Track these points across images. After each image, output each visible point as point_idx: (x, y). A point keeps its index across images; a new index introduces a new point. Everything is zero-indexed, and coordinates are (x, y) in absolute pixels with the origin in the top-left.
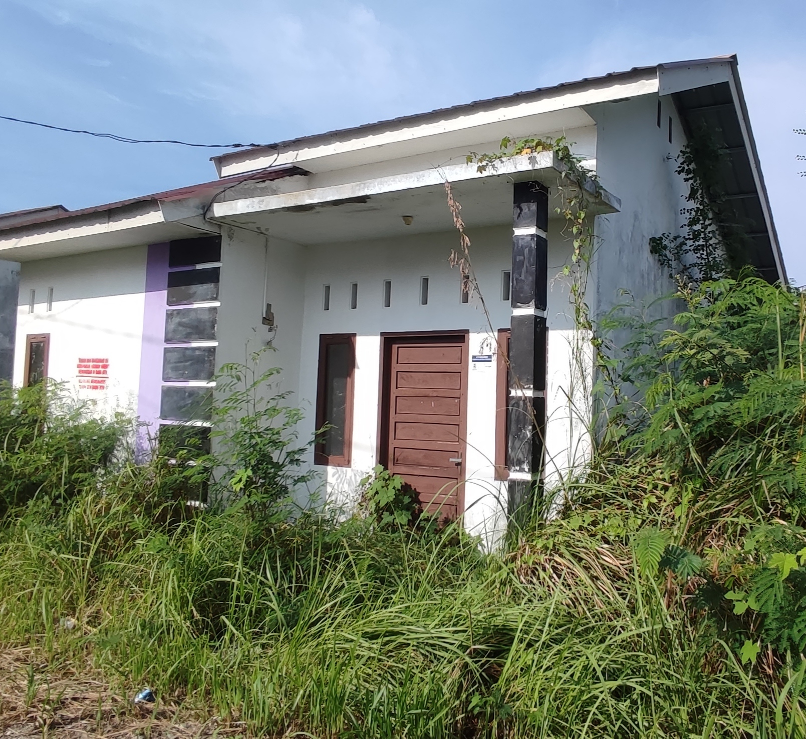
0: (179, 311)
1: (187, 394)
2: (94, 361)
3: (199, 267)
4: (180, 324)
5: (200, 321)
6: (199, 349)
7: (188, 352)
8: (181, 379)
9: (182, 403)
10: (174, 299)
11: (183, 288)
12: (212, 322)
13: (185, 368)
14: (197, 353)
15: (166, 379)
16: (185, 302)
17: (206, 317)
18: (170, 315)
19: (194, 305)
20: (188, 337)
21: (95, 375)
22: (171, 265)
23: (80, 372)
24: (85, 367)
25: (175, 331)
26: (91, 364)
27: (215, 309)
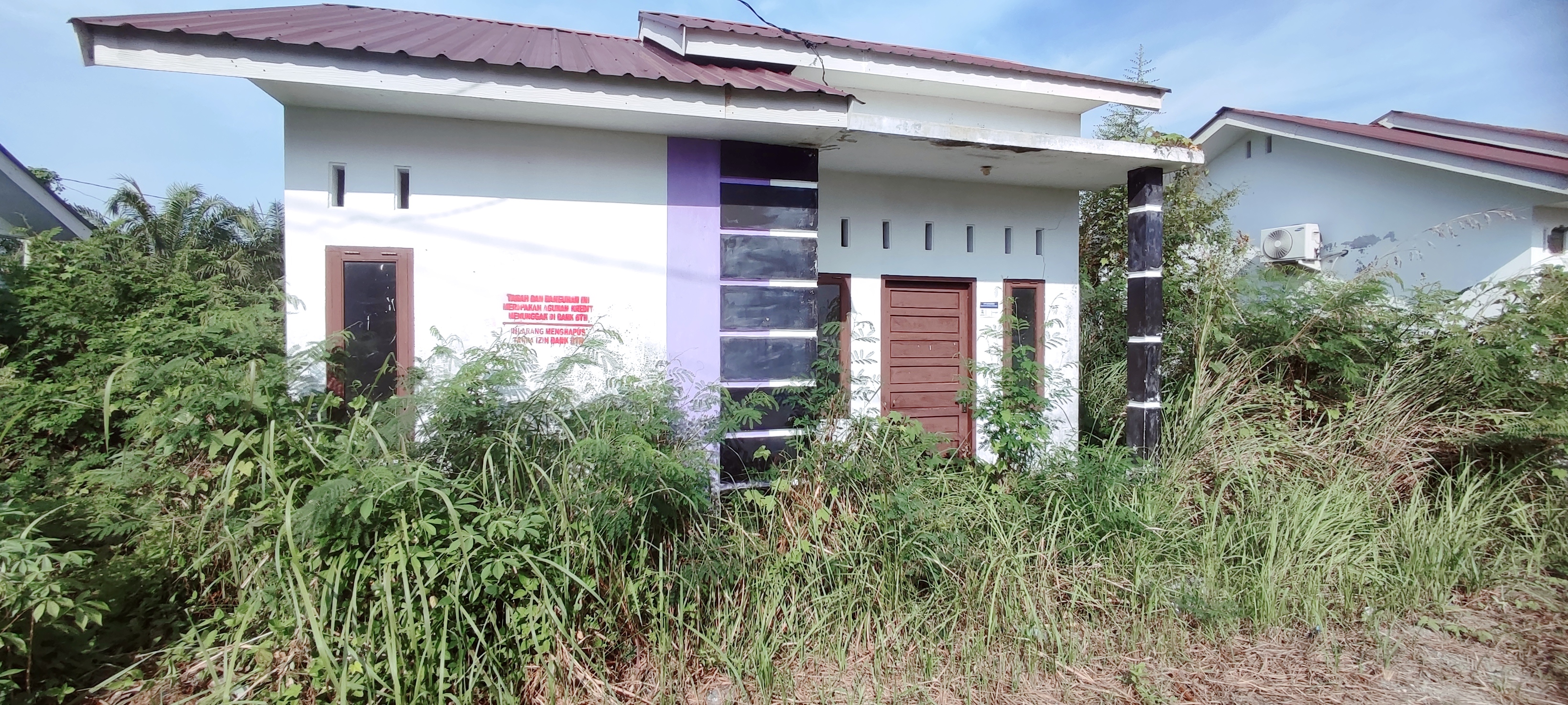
0: (746, 240)
1: (770, 347)
2: (548, 299)
3: (774, 183)
4: (749, 255)
5: (787, 254)
6: (788, 290)
7: (768, 294)
8: (760, 328)
9: (762, 358)
10: (737, 221)
11: (753, 208)
12: (809, 256)
13: (764, 314)
14: (785, 294)
15: (724, 328)
16: (758, 227)
17: (798, 249)
18: (727, 243)
19: (774, 233)
20: (768, 273)
21: (556, 321)
22: (723, 173)
23: (512, 316)
24: (529, 308)
25: (739, 264)
26: (543, 304)
27: (813, 241)
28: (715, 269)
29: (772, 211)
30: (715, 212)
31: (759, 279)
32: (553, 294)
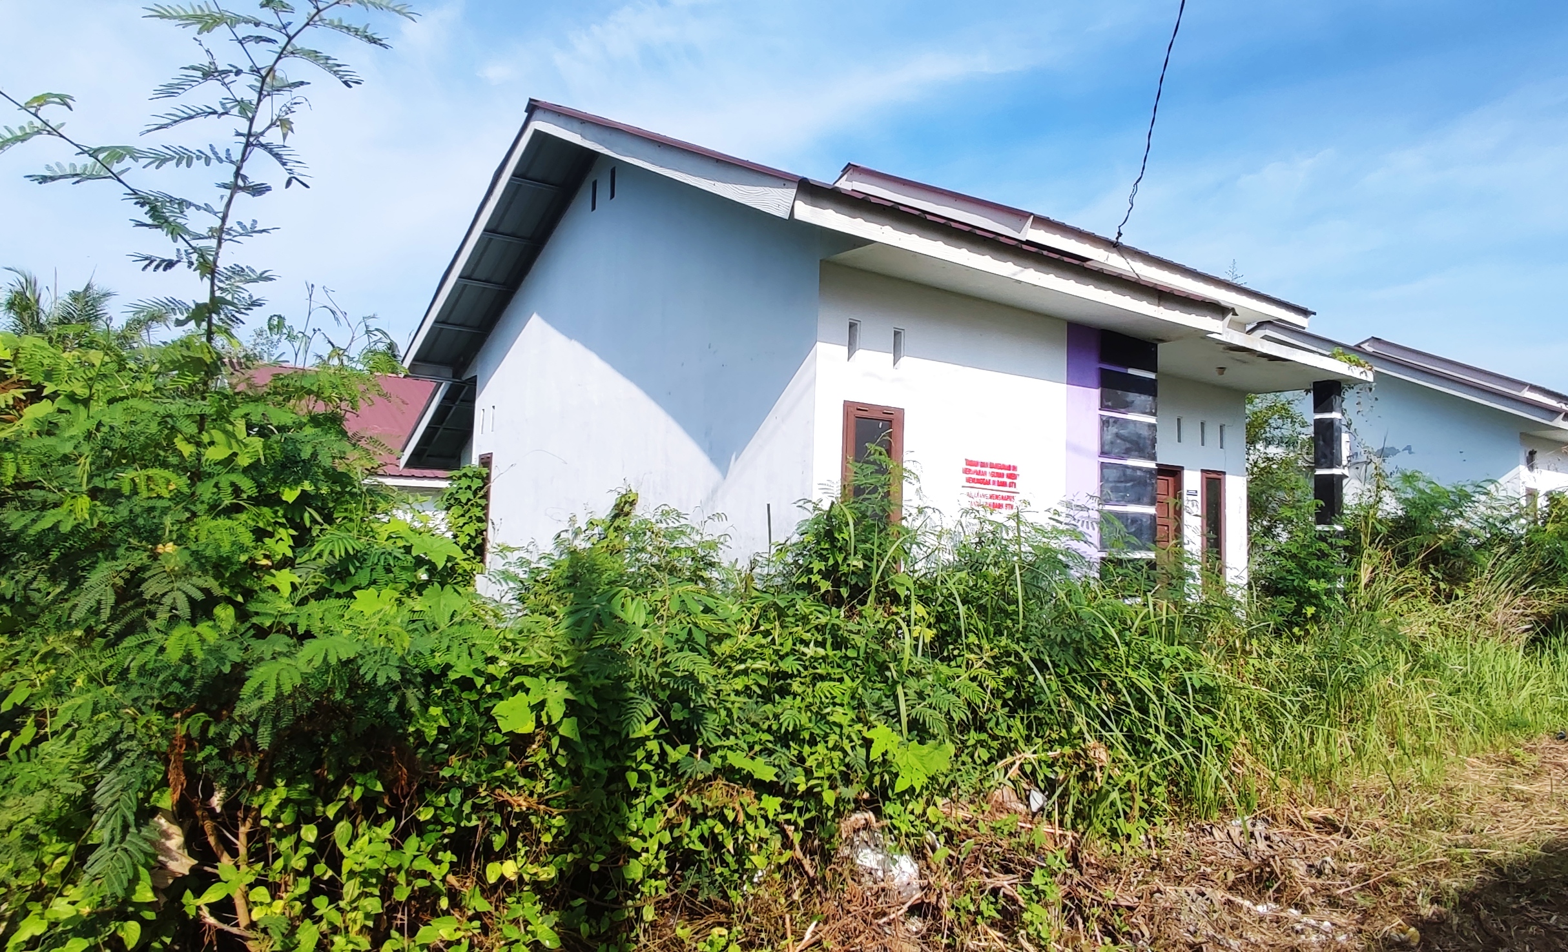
0: (1116, 420)
1: (1129, 520)
2: (992, 466)
3: (1131, 371)
4: (1117, 435)
5: (1139, 436)
6: (1140, 469)
7: (1129, 472)
8: (1122, 503)
10: (1109, 403)
11: (1118, 392)
12: (1152, 440)
13: (1126, 490)
14: (1139, 473)
15: (1103, 501)
16: (1121, 410)
17: (1146, 432)
18: (1105, 422)
19: (1131, 417)
20: (1127, 453)
21: (996, 487)
22: (1103, 359)
23: (968, 480)
24: (978, 473)
25: (1112, 443)
26: (988, 470)
27: (1154, 426)
28: (1095, 447)
29: (1132, 396)
30: (1095, 393)
31: (1122, 458)
32: (995, 462)
